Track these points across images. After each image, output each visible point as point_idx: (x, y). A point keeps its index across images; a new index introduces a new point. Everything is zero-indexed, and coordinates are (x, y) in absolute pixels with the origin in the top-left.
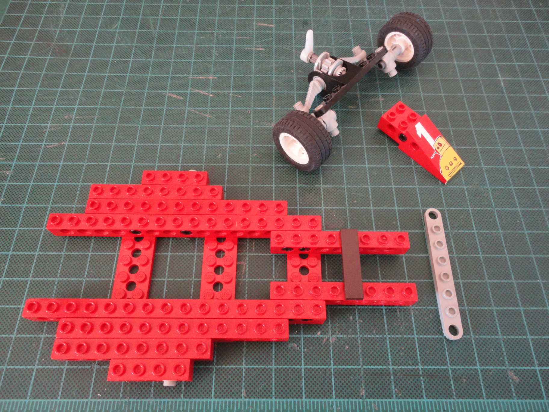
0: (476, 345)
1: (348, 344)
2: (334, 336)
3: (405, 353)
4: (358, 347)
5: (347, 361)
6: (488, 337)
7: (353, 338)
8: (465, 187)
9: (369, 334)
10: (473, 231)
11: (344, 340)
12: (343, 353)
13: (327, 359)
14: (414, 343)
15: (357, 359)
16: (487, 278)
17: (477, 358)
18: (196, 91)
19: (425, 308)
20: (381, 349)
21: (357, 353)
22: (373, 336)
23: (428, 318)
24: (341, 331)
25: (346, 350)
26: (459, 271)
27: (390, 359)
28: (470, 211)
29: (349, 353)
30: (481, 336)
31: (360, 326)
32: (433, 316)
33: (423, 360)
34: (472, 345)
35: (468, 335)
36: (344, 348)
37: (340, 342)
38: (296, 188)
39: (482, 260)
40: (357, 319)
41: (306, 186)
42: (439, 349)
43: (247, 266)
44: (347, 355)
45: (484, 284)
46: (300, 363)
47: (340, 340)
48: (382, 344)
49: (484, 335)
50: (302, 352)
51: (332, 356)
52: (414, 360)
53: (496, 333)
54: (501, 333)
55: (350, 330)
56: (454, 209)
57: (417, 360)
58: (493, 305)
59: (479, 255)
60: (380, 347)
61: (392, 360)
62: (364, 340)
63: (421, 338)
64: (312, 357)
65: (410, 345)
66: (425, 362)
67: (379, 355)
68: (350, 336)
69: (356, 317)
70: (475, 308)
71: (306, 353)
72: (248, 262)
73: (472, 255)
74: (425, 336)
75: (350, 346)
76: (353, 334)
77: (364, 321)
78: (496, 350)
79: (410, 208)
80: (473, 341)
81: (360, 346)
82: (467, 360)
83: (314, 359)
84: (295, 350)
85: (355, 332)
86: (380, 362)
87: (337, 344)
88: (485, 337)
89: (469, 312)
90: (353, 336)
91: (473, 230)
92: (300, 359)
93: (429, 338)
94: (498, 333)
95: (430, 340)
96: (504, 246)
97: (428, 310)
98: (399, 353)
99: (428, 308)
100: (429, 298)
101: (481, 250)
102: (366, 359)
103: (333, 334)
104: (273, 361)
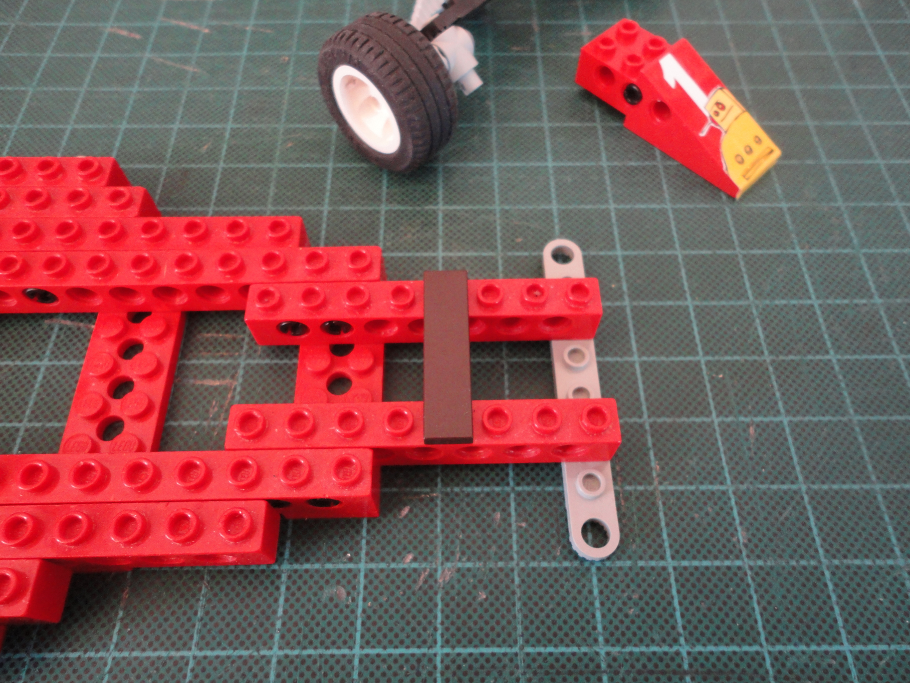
0: (836, 585)
1: (486, 587)
2: (449, 565)
3: (642, 610)
4: (514, 593)
5: (482, 635)
6: (868, 562)
7: (501, 569)
8: (784, 205)
9: (544, 559)
10: (809, 302)
11: (474, 576)
12: (470, 611)
13: (425, 629)
14: (666, 580)
15: (509, 628)
16: (851, 411)
17: (840, 622)
18: (174, 22)
19: (693, 488)
20: (575, 598)
21: (509, 611)
22: (554, 564)
23: (703, 514)
24: (469, 552)
25: (481, 604)
26: (778, 394)
27: (600, 628)
28: (800, 256)
29: (486, 611)
30: (847, 562)
31: (521, 536)
32: (717, 508)
33: (690, 628)
34: (826, 585)
35: (813, 557)
36: (474, 598)
37: (464, 581)
38: (378, 212)
39: (837, 368)
40: (513, 518)
41: (402, 208)
42: (735, 597)
43: (239, 389)
44: (481, 617)
45: (846, 425)
46: (350, 643)
47: (463, 576)
48: (579, 586)
49: (856, 557)
50: (359, 611)
51: (439, 620)
52: (668, 627)
53: (887, 551)
54: (902, 551)
55: (494, 548)
56: (760, 252)
57: (673, 628)
58: (873, 478)
59: (827, 357)
60: (574, 592)
61: (605, 628)
62: (529, 575)
63: (685, 568)
64: (386, 624)
65: (656, 586)
66: (697, 634)
67: (571, 616)
68: (491, 565)
69: (509, 515)
70: (825, 487)
71: (370, 612)
72: (240, 380)
73: (810, 357)
74: (696, 563)
75: (491, 593)
76: (501, 559)
77: (531, 525)
78: (890, 597)
79: (652, 253)
80: (827, 574)
81: (518, 591)
82: (814, 627)
83: (391, 630)
84: (342, 606)
85: (506, 553)
86: (572, 634)
87: (457, 587)
88: (857, 562)
89: (812, 498)
90: (501, 564)
91: (810, 298)
92: (351, 630)
93: (707, 568)
94: (892, 551)
95: (708, 574)
96: (890, 334)
97: (703, 493)
98: (626, 609)
99: (703, 488)
100: (702, 464)
101: (833, 344)
102: (532, 628)
103: (447, 559)
104: (277, 637)
